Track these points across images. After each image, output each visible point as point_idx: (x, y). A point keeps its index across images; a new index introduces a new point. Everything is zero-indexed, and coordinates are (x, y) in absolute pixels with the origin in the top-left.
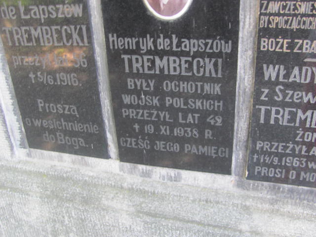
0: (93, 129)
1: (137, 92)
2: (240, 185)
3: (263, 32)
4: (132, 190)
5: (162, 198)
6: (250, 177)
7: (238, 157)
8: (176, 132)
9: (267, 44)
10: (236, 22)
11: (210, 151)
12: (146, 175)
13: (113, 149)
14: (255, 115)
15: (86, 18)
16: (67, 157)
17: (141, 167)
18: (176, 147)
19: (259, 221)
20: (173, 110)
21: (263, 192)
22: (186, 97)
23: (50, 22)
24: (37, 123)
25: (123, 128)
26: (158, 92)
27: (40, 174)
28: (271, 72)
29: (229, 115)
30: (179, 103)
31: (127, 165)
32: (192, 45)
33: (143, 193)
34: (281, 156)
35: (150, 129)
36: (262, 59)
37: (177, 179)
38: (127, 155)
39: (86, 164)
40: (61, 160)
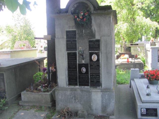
0: (76, 83)
1: (81, 79)
2: (90, 87)
3: (90, 74)
4: (80, 89)
5: (83, 89)
6: (91, 86)
7: (89, 84)
8: (84, 82)
9: (91, 74)
10: (88, 73)
11: (87, 84)
12: (81, 87)
13: (78, 85)
14: (91, 80)
15: (77, 73)
16: (73, 86)
17: (81, 86)
18: (84, 84)
19: (92, 90)
20: (84, 80)
21: (92, 88)
22: (85, 79)
23: (73, 73)
24: (70, 82)
25: (79, 82)
26: (83, 79)
27: (70, 88)
28: (91, 77)
29: (88, 80)
30: (84, 79)
31: (79, 86)
32: (85, 75)
33: (81, 89)
34: (93, 84)
35: (82, 82)
36: (91, 76)
37: (84, 87)
38: (80, 85)
39: (75, 87)
40: (72, 87)
